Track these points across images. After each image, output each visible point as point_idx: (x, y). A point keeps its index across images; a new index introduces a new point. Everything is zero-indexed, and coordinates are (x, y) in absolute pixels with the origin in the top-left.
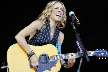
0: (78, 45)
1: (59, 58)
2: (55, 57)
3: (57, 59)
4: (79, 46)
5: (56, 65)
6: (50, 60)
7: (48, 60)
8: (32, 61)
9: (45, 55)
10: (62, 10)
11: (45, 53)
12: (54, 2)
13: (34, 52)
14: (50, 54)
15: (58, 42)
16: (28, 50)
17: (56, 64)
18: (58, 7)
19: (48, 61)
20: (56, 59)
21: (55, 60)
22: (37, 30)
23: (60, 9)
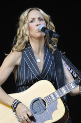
1: (58, 96)
2: (52, 95)
3: (56, 98)
5: (58, 107)
9: (38, 100)
20: (54, 98)
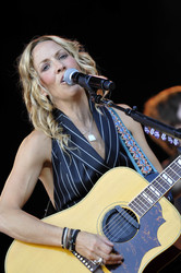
0: (157, 134)
1: (158, 193)
2: (145, 196)
3: (156, 199)
4: (161, 134)
5: (165, 216)
6: (138, 217)
7: (131, 220)
8: (88, 254)
9: (115, 212)
10: (64, 56)
11: (112, 207)
12: (26, 56)
13: (72, 230)
14: (125, 201)
15: (129, 144)
16: (55, 236)
17: (160, 214)
18: (46, 61)
19: (133, 222)
20: (150, 201)
21: (149, 205)
22: (46, 164)
23: (53, 59)
